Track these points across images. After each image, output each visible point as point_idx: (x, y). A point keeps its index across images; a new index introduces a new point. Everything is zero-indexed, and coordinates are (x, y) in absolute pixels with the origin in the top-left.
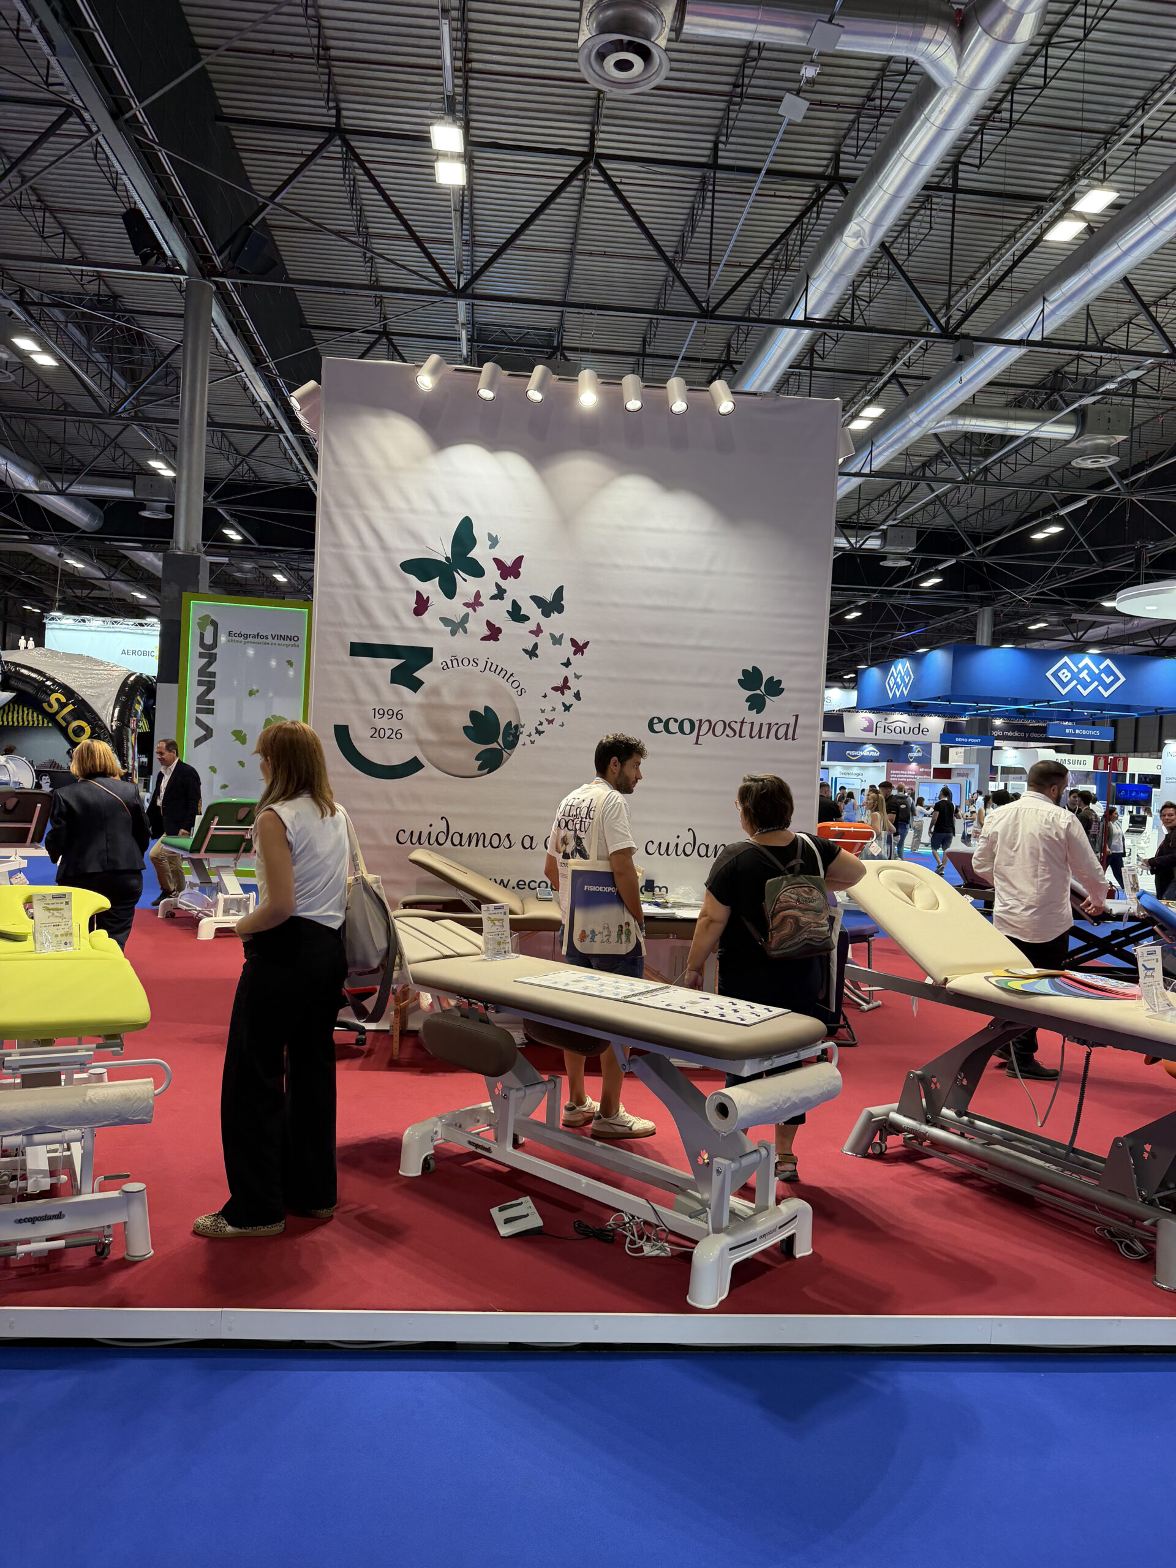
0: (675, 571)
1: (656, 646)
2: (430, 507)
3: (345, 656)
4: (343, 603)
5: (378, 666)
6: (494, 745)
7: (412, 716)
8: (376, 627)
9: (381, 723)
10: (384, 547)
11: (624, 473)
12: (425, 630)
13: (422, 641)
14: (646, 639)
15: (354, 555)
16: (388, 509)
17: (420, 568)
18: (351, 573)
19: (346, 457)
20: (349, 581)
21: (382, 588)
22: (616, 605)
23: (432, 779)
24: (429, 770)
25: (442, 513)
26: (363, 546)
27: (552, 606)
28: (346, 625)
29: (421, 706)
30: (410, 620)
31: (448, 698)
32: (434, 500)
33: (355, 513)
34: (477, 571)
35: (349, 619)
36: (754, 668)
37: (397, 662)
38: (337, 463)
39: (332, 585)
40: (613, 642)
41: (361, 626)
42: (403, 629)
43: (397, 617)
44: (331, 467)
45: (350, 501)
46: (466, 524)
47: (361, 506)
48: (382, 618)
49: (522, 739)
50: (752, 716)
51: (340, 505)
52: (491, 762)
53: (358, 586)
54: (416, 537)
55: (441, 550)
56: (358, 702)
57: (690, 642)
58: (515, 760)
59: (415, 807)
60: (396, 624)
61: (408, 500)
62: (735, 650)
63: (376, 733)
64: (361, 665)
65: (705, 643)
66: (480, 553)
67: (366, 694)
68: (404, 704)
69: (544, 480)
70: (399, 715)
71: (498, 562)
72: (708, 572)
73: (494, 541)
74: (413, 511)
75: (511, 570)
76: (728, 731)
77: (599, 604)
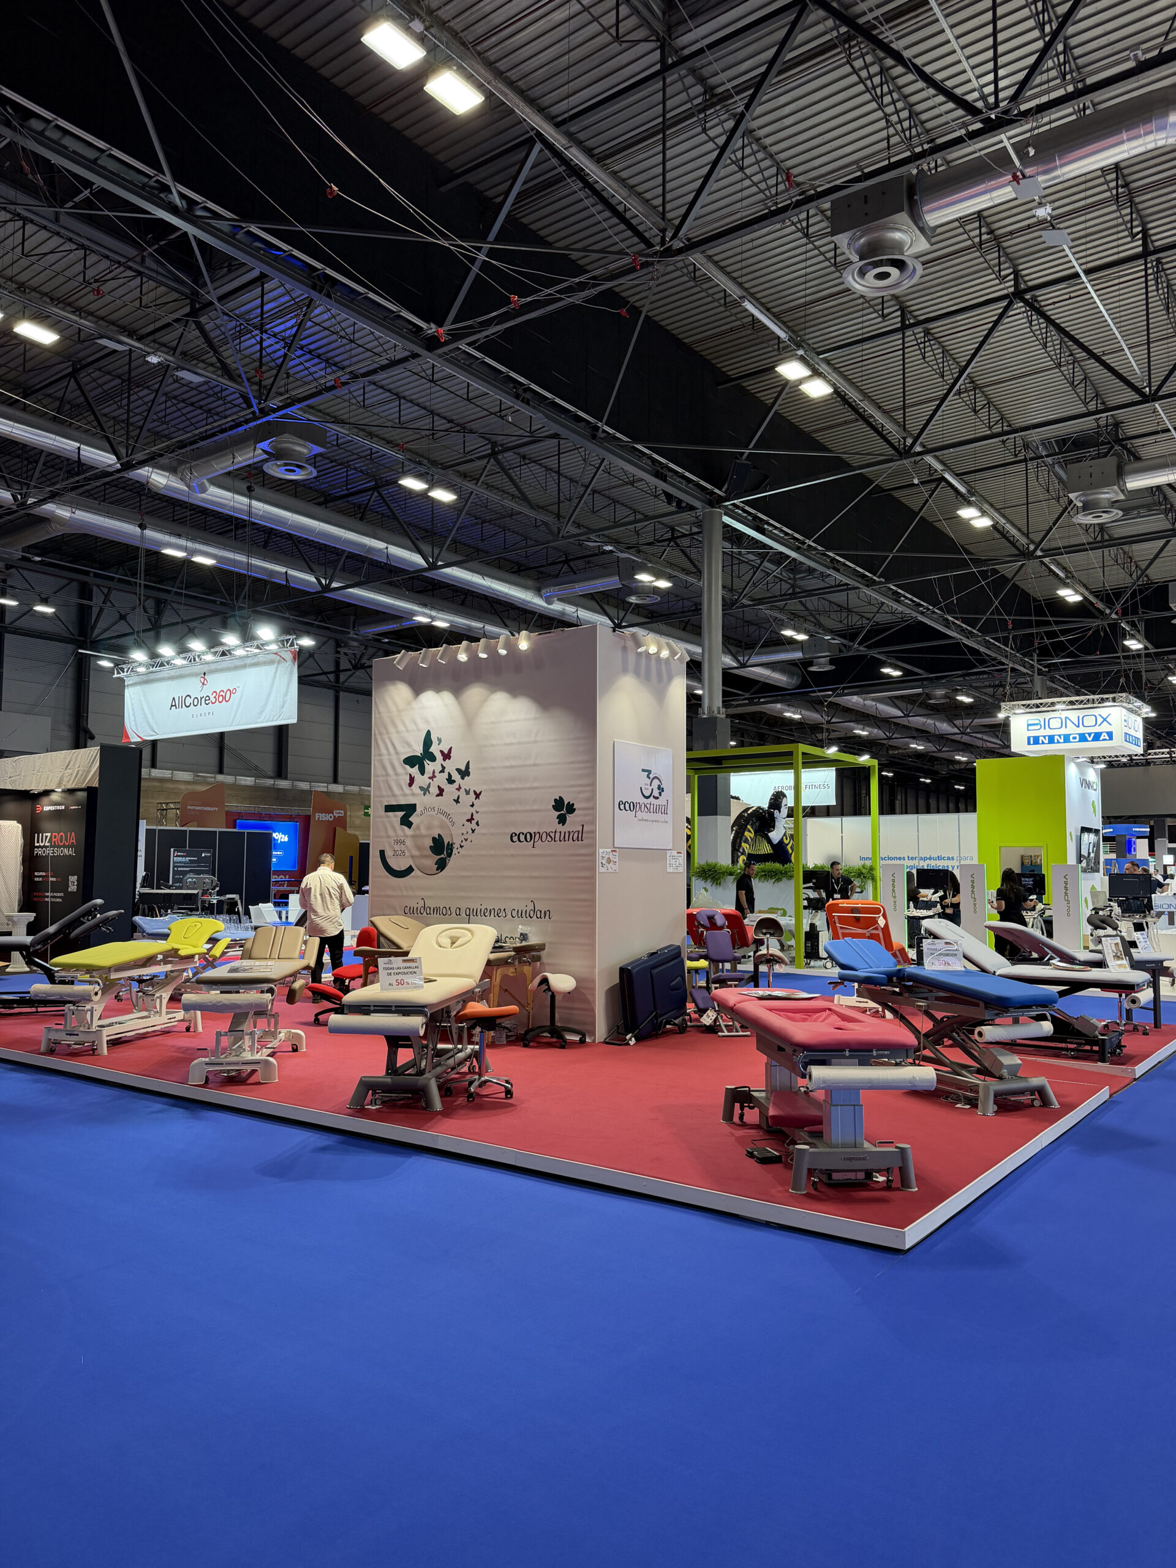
0: (520, 743)
1: (512, 789)
2: (414, 728)
3: (383, 813)
4: (382, 784)
5: (396, 816)
6: (443, 856)
7: (409, 842)
8: (394, 796)
9: (397, 847)
10: (397, 753)
11: (493, 692)
12: (413, 794)
13: (411, 800)
14: (508, 786)
15: (385, 758)
16: (398, 732)
17: (411, 761)
18: (384, 768)
19: (382, 709)
20: (384, 773)
21: (397, 774)
22: (493, 768)
23: (417, 877)
24: (416, 872)
25: (418, 730)
26: (389, 754)
27: (464, 773)
28: (383, 796)
29: (413, 836)
30: (407, 790)
31: (423, 831)
32: (416, 724)
33: (385, 737)
34: (433, 758)
35: (384, 793)
36: (560, 797)
37: (402, 813)
38: (379, 713)
39: (378, 776)
40: (493, 790)
41: (389, 796)
42: (405, 795)
43: (402, 789)
44: (377, 715)
45: (384, 731)
46: (429, 733)
47: (388, 733)
48: (397, 791)
49: (455, 851)
50: (560, 828)
51: (381, 734)
52: (441, 865)
53: (387, 775)
54: (409, 745)
55: (418, 750)
56: (388, 837)
57: (528, 785)
58: (452, 862)
59: (411, 893)
60: (401, 792)
61: (405, 726)
62: (551, 787)
63: (395, 854)
64: (388, 817)
65: (535, 785)
66: (435, 749)
67: (391, 833)
68: (406, 836)
69: (460, 704)
70: (403, 842)
71: (442, 752)
72: (535, 742)
73: (440, 740)
74: (407, 731)
75: (447, 756)
76: (549, 838)
77: (485, 769)
